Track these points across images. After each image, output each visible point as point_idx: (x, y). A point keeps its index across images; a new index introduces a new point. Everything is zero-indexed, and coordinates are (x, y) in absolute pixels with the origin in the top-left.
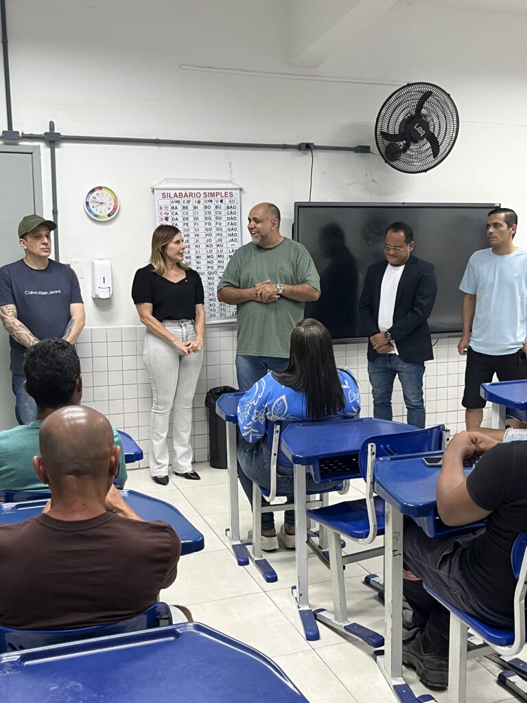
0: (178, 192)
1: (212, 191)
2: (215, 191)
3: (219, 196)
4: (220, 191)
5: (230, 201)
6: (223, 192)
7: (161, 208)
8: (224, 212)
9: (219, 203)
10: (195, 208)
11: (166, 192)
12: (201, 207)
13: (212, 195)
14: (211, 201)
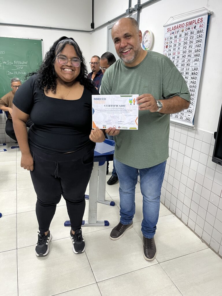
0: (174, 26)
1: (191, 20)
2: (192, 20)
3: (194, 23)
4: (194, 19)
5: (200, 26)
6: (197, 19)
7: (166, 39)
8: (195, 37)
9: (194, 29)
10: (180, 36)
11: (169, 27)
12: (183, 35)
13: (191, 23)
14: (189, 29)
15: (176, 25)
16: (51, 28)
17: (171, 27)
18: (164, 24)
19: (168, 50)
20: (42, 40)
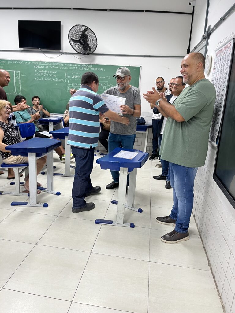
1: (226, 45)
3: (227, 48)
4: (228, 44)
5: (229, 50)
7: (215, 63)
8: (226, 60)
12: (222, 58)
14: (225, 53)
15: (220, 49)
16: (150, 56)
17: (218, 51)
18: (215, 49)
19: (214, 73)
20: (141, 66)
